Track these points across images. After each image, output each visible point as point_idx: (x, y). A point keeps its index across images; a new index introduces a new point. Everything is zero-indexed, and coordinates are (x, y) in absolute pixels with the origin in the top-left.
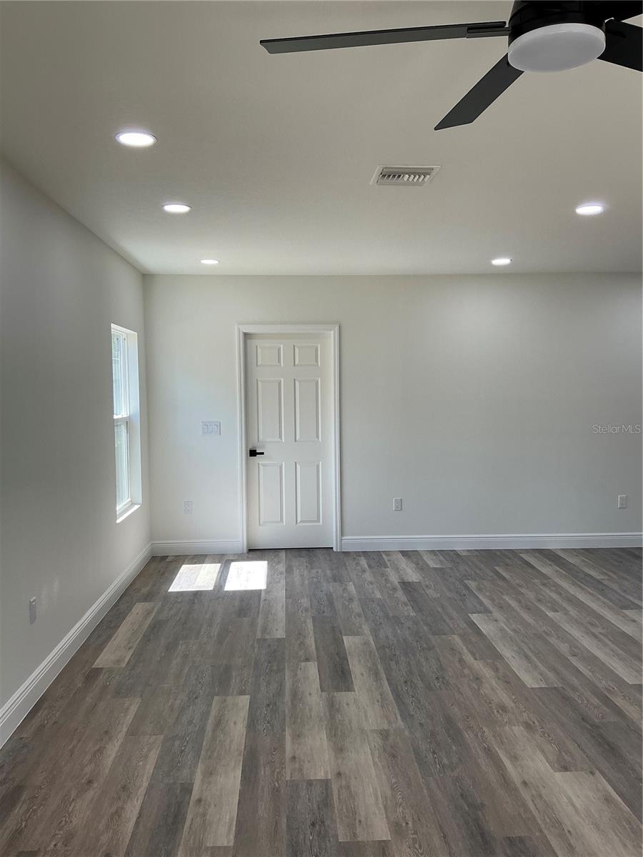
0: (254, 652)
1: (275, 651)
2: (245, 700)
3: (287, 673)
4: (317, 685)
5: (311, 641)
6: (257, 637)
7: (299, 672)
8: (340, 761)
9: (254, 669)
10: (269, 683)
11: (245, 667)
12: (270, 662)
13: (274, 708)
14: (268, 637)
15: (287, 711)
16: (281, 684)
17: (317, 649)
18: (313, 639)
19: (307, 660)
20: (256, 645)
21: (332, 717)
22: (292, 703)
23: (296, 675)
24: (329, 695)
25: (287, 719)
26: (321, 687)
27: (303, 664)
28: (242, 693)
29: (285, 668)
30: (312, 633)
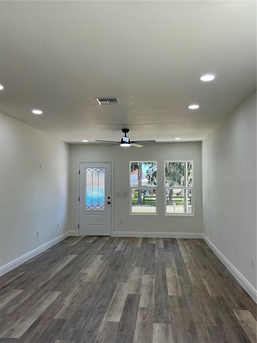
0: (171, 315)
1: (159, 315)
2: (170, 294)
3: (153, 303)
4: (142, 297)
5: (139, 319)
6: (170, 324)
7: (148, 303)
8: (140, 277)
9: (168, 306)
10: (161, 299)
11: (173, 307)
12: (162, 309)
13: (158, 290)
14: (164, 325)
15: (154, 289)
16: (156, 298)
17: (137, 314)
18: (138, 321)
19: (143, 308)
20: (170, 319)
21: (139, 286)
22: (152, 291)
23: (149, 302)
24: (138, 293)
25: (154, 287)
26: (140, 296)
27: (146, 306)
28: (171, 296)
29: (155, 305)
30: (137, 327)
